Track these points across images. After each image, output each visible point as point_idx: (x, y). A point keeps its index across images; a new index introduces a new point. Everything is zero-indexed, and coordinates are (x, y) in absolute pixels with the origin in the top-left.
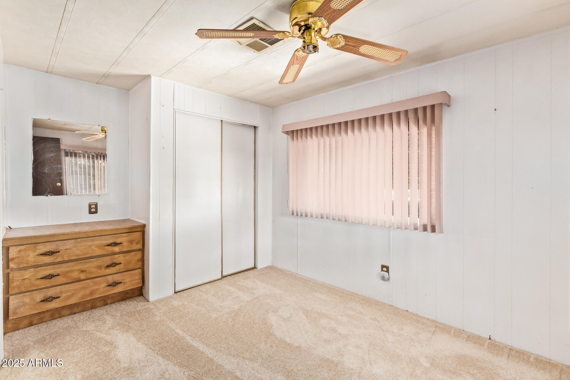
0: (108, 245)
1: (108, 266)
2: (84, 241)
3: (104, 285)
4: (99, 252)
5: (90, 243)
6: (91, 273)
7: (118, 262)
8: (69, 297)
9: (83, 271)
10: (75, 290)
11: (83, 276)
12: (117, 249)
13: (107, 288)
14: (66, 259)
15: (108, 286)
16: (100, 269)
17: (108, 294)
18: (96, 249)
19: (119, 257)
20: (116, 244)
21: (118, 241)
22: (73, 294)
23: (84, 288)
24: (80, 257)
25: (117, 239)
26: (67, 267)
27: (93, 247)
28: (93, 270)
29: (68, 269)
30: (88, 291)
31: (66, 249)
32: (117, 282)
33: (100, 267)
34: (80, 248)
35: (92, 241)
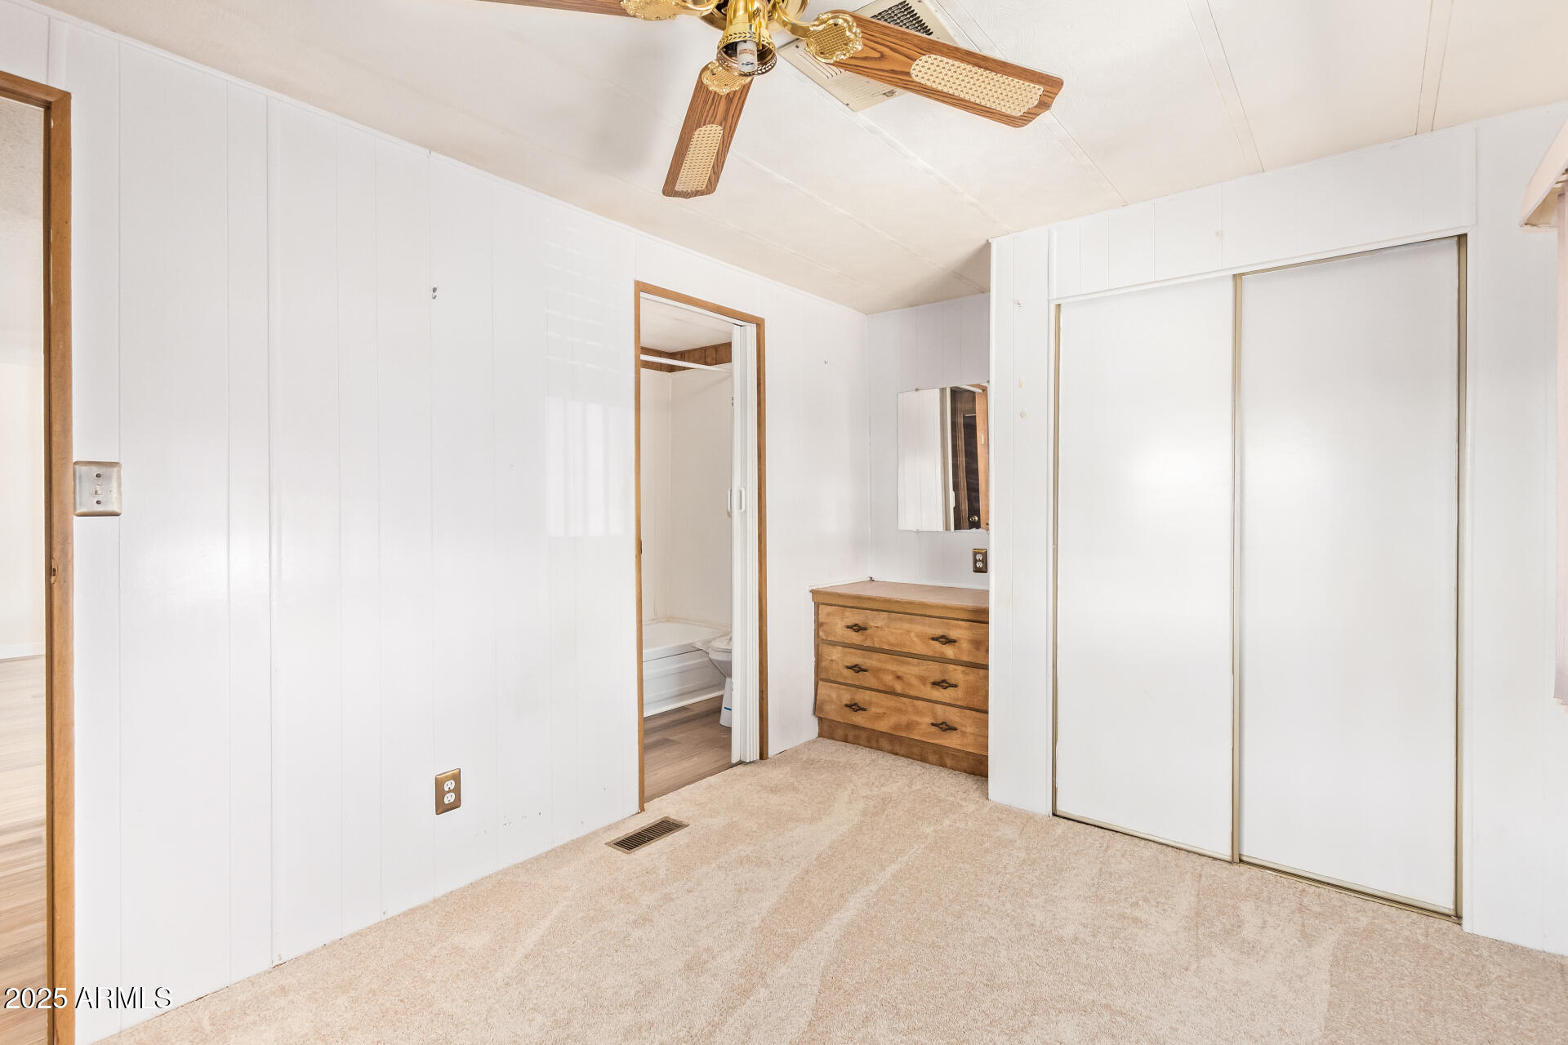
0: (933, 639)
1: (935, 684)
2: (900, 619)
3: (928, 720)
4: (920, 648)
5: (907, 626)
6: (910, 685)
7: (953, 682)
8: (879, 717)
9: (899, 678)
10: (888, 708)
11: (898, 687)
12: (949, 652)
13: (934, 729)
14: (877, 646)
15: (933, 724)
16: (924, 684)
17: (936, 742)
18: (915, 639)
19: (955, 670)
20: (947, 640)
21: (953, 634)
22: (885, 713)
23: (899, 711)
24: (895, 649)
25: (949, 629)
26: (879, 661)
27: (912, 635)
28: (914, 681)
29: (879, 665)
30: (904, 719)
31: (877, 627)
32: (950, 724)
33: (923, 680)
34: (894, 631)
35: (911, 621)
